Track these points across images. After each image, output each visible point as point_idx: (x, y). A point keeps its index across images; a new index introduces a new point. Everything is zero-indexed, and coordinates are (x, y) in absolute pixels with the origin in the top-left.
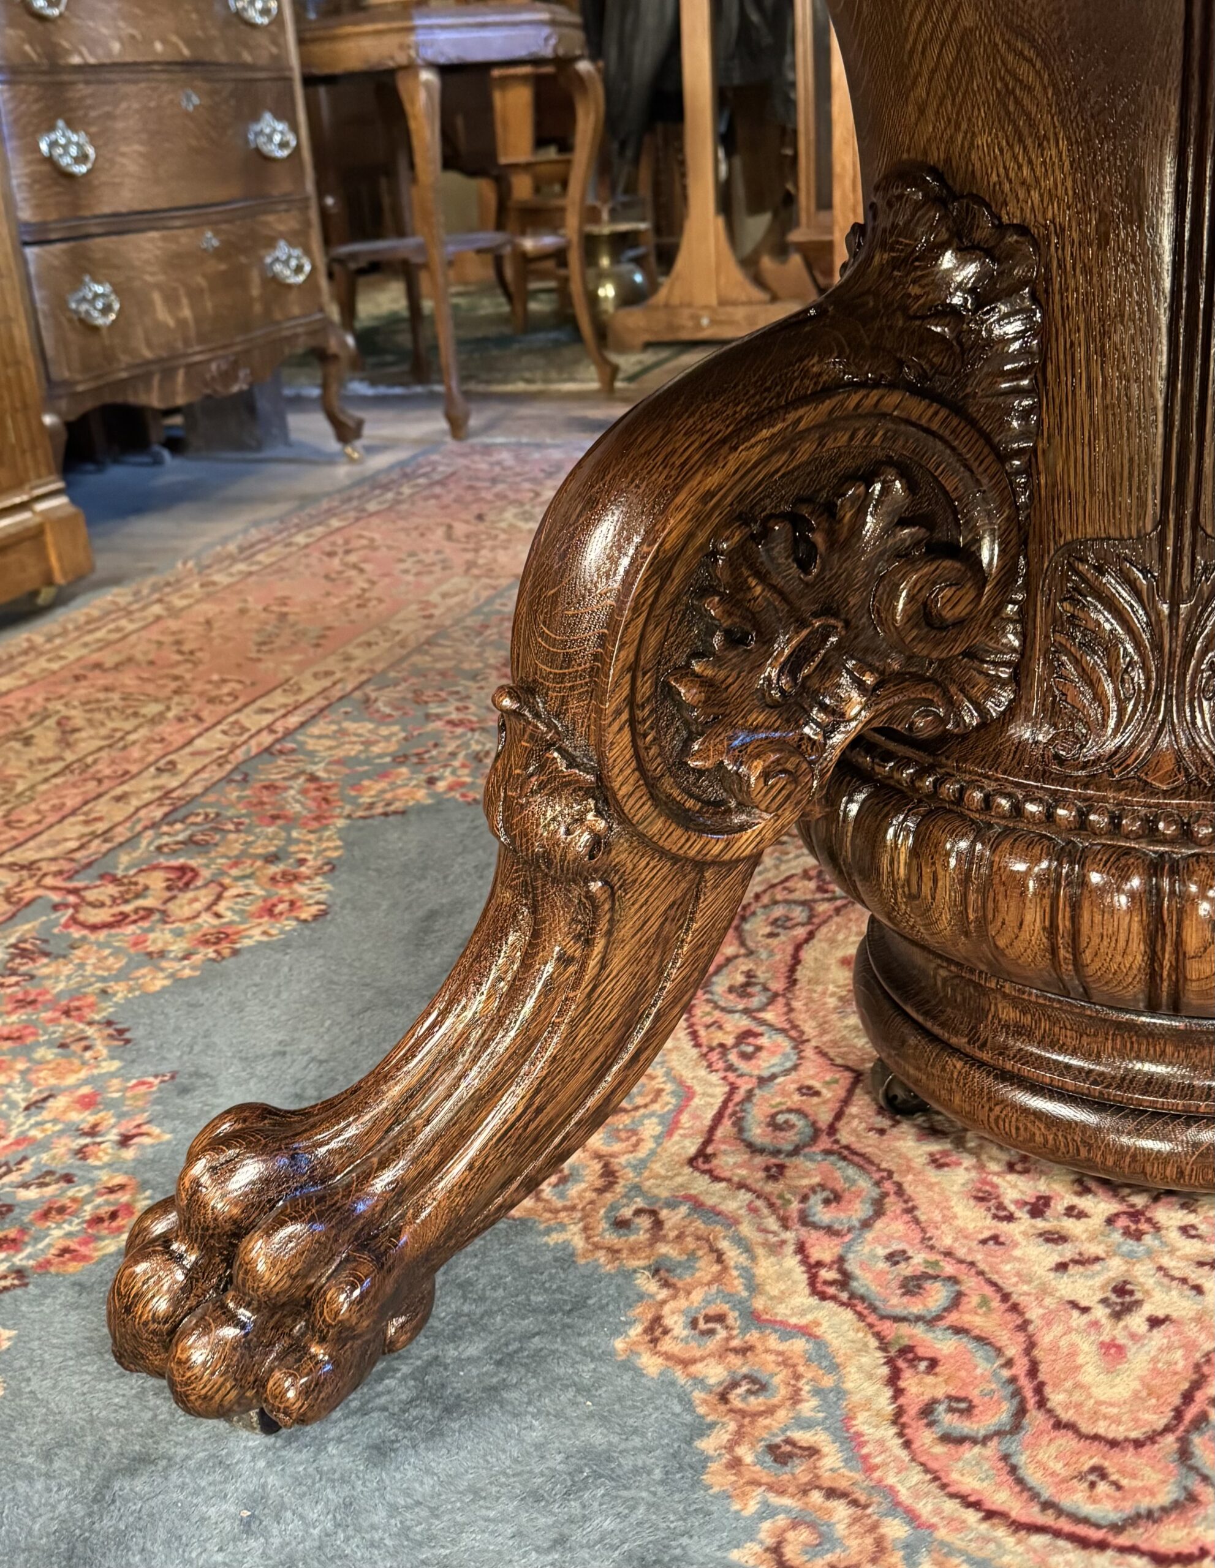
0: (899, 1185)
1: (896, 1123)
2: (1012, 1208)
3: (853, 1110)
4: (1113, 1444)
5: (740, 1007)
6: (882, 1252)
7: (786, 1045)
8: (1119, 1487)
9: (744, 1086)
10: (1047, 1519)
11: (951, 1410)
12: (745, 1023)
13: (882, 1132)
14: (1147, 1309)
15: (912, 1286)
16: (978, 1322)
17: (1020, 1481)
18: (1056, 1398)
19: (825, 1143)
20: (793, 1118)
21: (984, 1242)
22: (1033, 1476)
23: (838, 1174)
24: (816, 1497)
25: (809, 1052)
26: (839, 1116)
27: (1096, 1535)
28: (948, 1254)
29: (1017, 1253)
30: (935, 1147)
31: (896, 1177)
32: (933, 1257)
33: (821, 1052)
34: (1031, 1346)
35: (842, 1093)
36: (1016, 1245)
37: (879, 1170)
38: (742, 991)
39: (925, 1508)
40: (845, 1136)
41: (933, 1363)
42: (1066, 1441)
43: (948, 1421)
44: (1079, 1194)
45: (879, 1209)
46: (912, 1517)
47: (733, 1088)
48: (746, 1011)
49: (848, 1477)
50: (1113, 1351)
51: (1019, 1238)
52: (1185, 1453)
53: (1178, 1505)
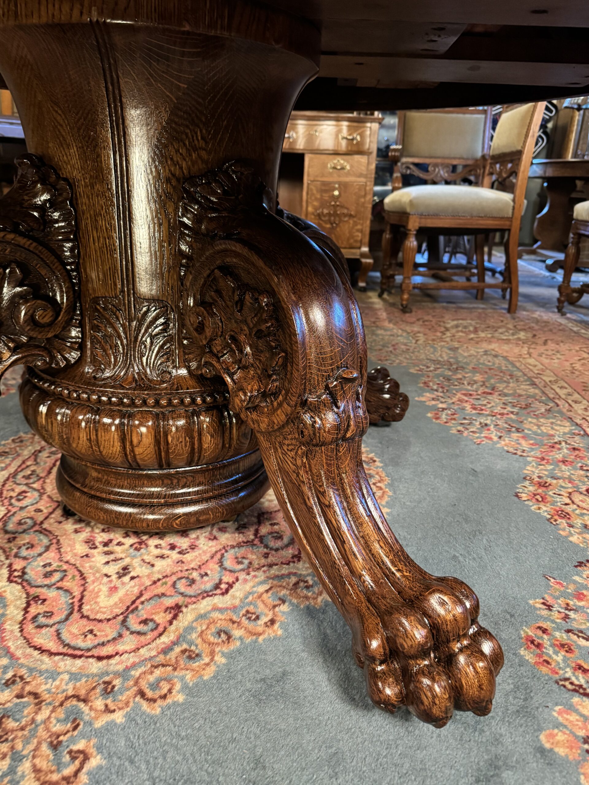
0: (58, 541)
1: (67, 519)
2: (97, 544)
3: (53, 516)
4: (101, 621)
5: (25, 483)
6: (42, 564)
7: (36, 494)
8: (95, 635)
9: (14, 510)
10: (65, 650)
11: (44, 616)
12: (24, 488)
13: (60, 522)
14: (132, 574)
15: (47, 575)
16: (68, 584)
17: (59, 638)
18: (86, 609)
19: (37, 528)
20: (28, 520)
21: (82, 557)
22: (65, 636)
23: (37, 538)
25: (45, 497)
26: (46, 518)
27: (79, 653)
28: (67, 562)
29: (93, 559)
30: (77, 526)
31: (59, 538)
32: (60, 564)
33: (49, 497)
34: (84, 590)
35: (50, 510)
36: (94, 556)
37: (54, 535)
38: (28, 477)
39: (19, 653)
40: (45, 526)
41: (45, 601)
42: (84, 621)
43: (42, 620)
44: (124, 537)
45: (47, 548)
46: (12, 656)
47: (9, 511)
48: (27, 484)
50: (113, 590)
51: (96, 554)
52: (124, 621)
53: (114, 639)
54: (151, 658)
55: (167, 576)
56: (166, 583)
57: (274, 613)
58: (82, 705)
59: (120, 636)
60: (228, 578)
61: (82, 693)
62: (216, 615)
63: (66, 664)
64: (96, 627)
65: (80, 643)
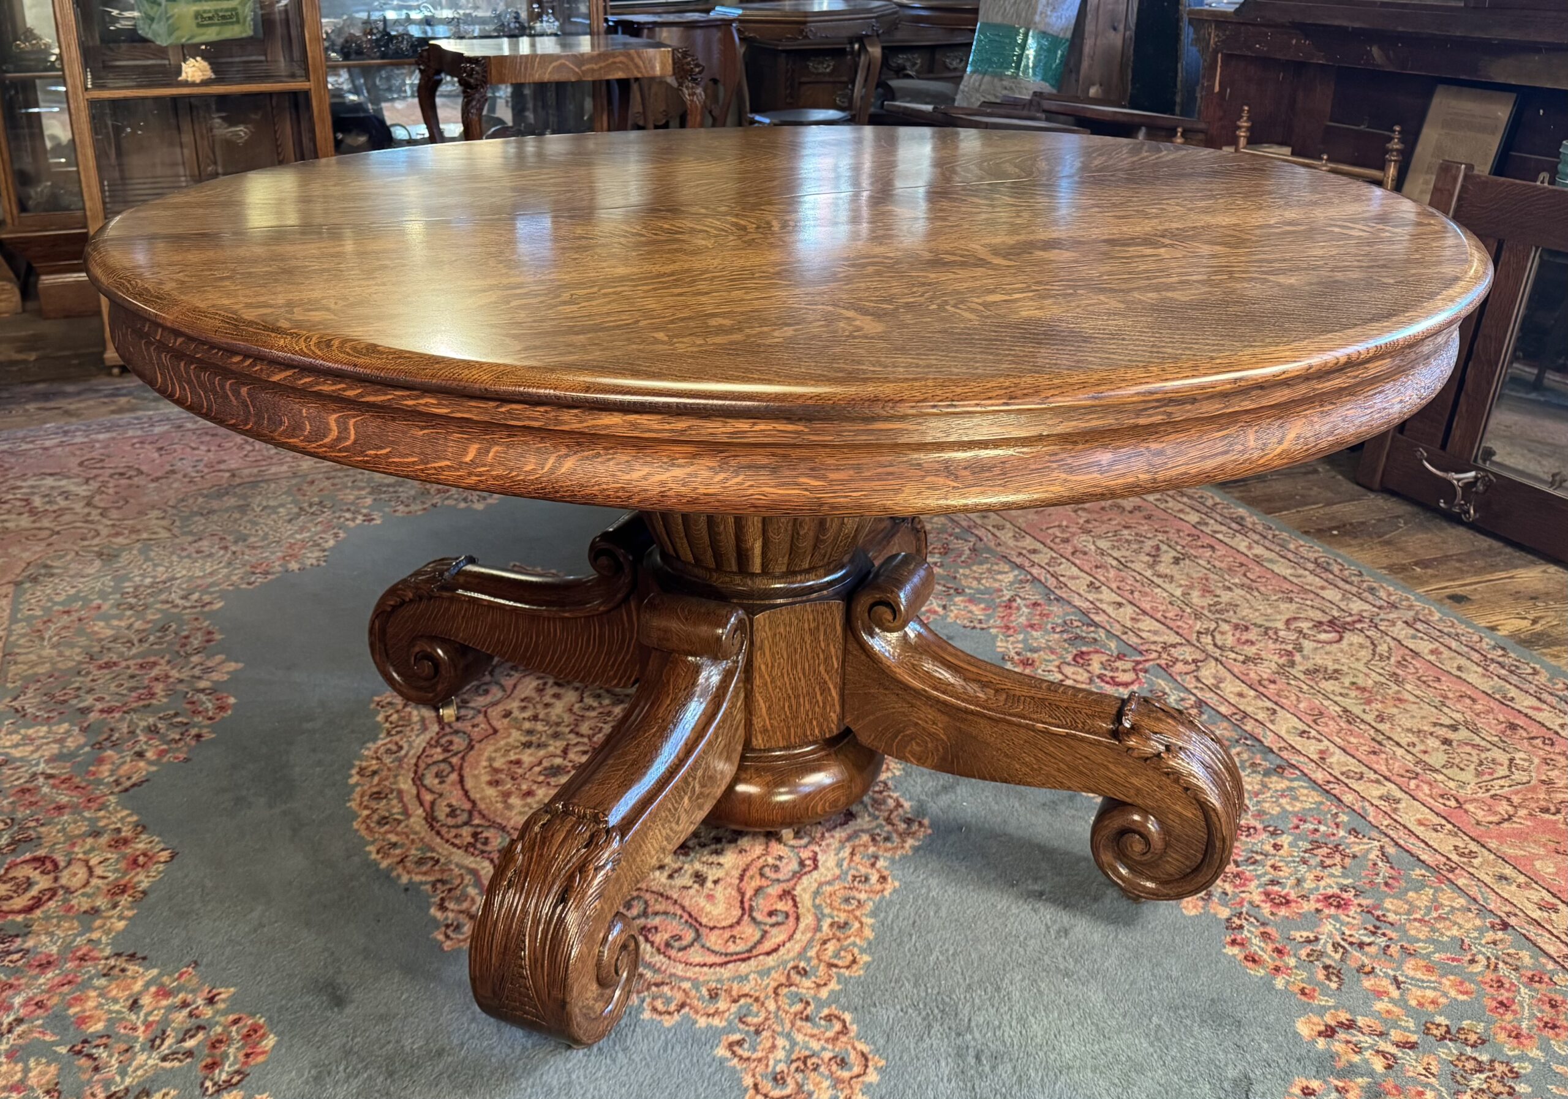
4: (731, 926)
8: (741, 939)
10: (728, 958)
11: (674, 941)
14: (710, 878)
16: (658, 907)
17: (713, 951)
18: (704, 921)
22: (715, 948)
24: (654, 989)
27: (744, 956)
34: (683, 908)
39: (690, 975)
41: (656, 928)
42: (716, 932)
43: (677, 944)
46: (689, 979)
49: (658, 978)
50: (710, 898)
52: (753, 919)
53: (763, 937)
54: (812, 940)
55: (744, 871)
56: (752, 878)
57: (878, 871)
58: (793, 989)
59: (765, 932)
60: (805, 854)
61: (783, 980)
62: (828, 889)
63: (743, 968)
64: (736, 931)
65: (732, 948)
